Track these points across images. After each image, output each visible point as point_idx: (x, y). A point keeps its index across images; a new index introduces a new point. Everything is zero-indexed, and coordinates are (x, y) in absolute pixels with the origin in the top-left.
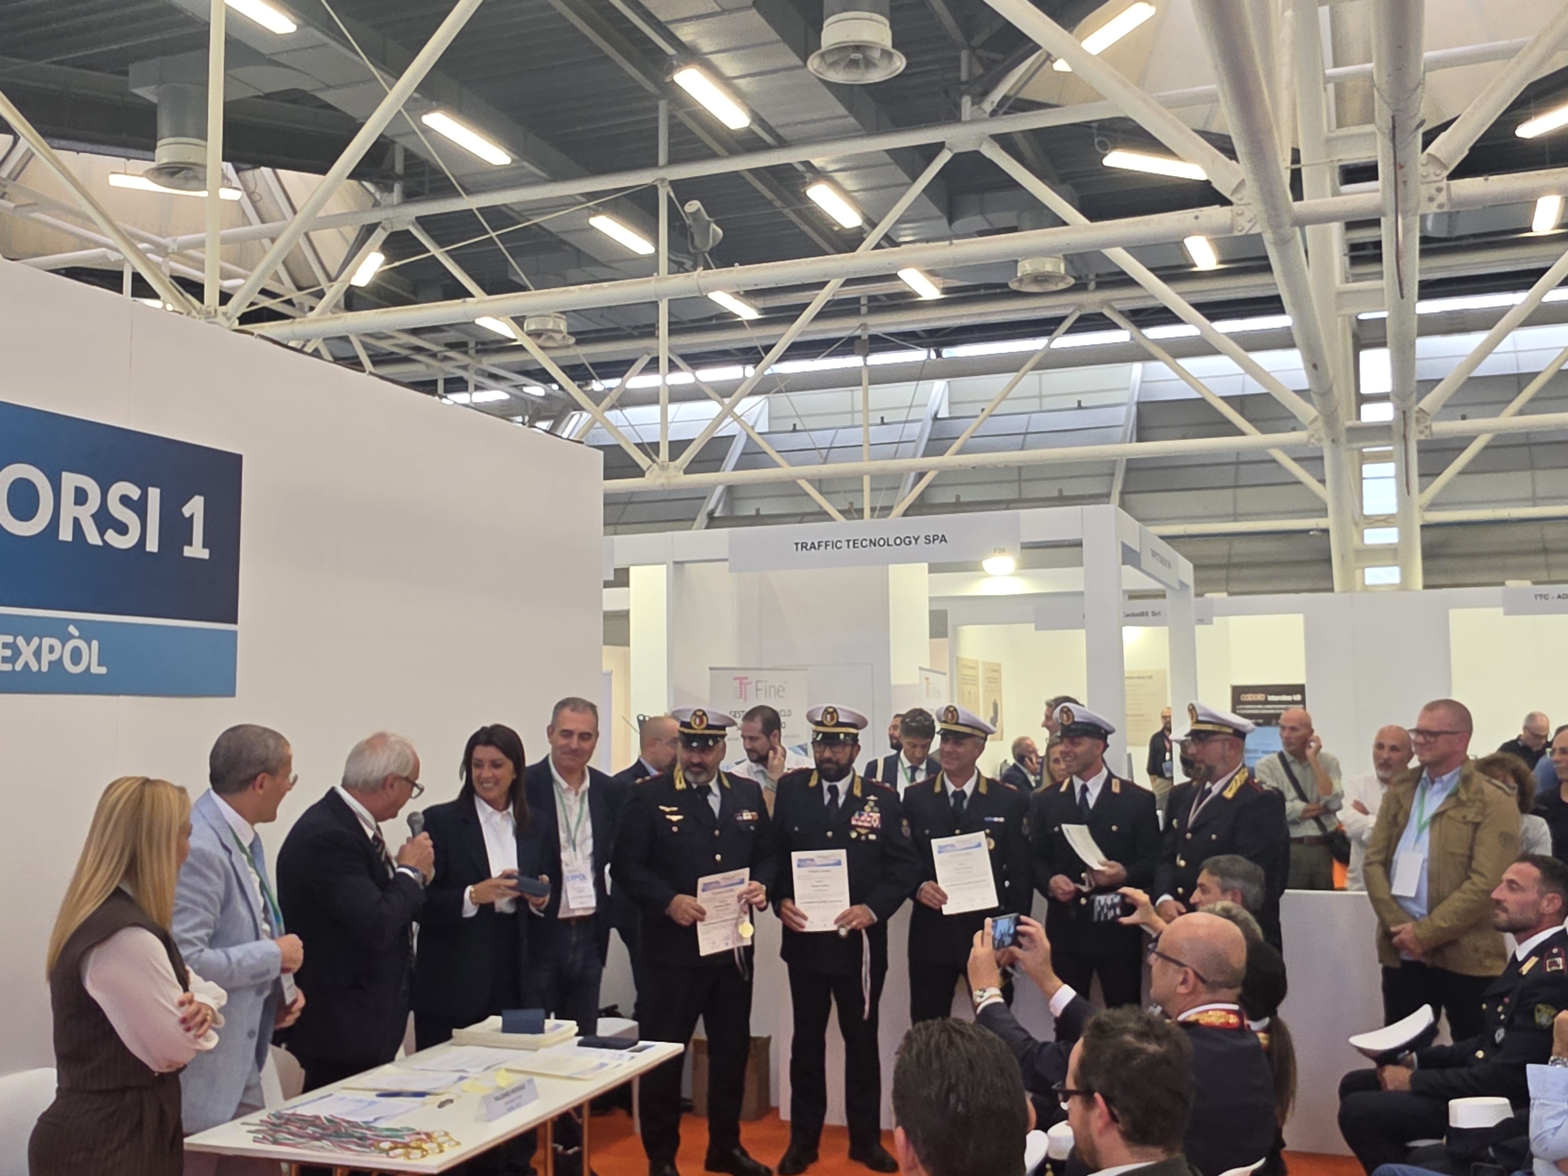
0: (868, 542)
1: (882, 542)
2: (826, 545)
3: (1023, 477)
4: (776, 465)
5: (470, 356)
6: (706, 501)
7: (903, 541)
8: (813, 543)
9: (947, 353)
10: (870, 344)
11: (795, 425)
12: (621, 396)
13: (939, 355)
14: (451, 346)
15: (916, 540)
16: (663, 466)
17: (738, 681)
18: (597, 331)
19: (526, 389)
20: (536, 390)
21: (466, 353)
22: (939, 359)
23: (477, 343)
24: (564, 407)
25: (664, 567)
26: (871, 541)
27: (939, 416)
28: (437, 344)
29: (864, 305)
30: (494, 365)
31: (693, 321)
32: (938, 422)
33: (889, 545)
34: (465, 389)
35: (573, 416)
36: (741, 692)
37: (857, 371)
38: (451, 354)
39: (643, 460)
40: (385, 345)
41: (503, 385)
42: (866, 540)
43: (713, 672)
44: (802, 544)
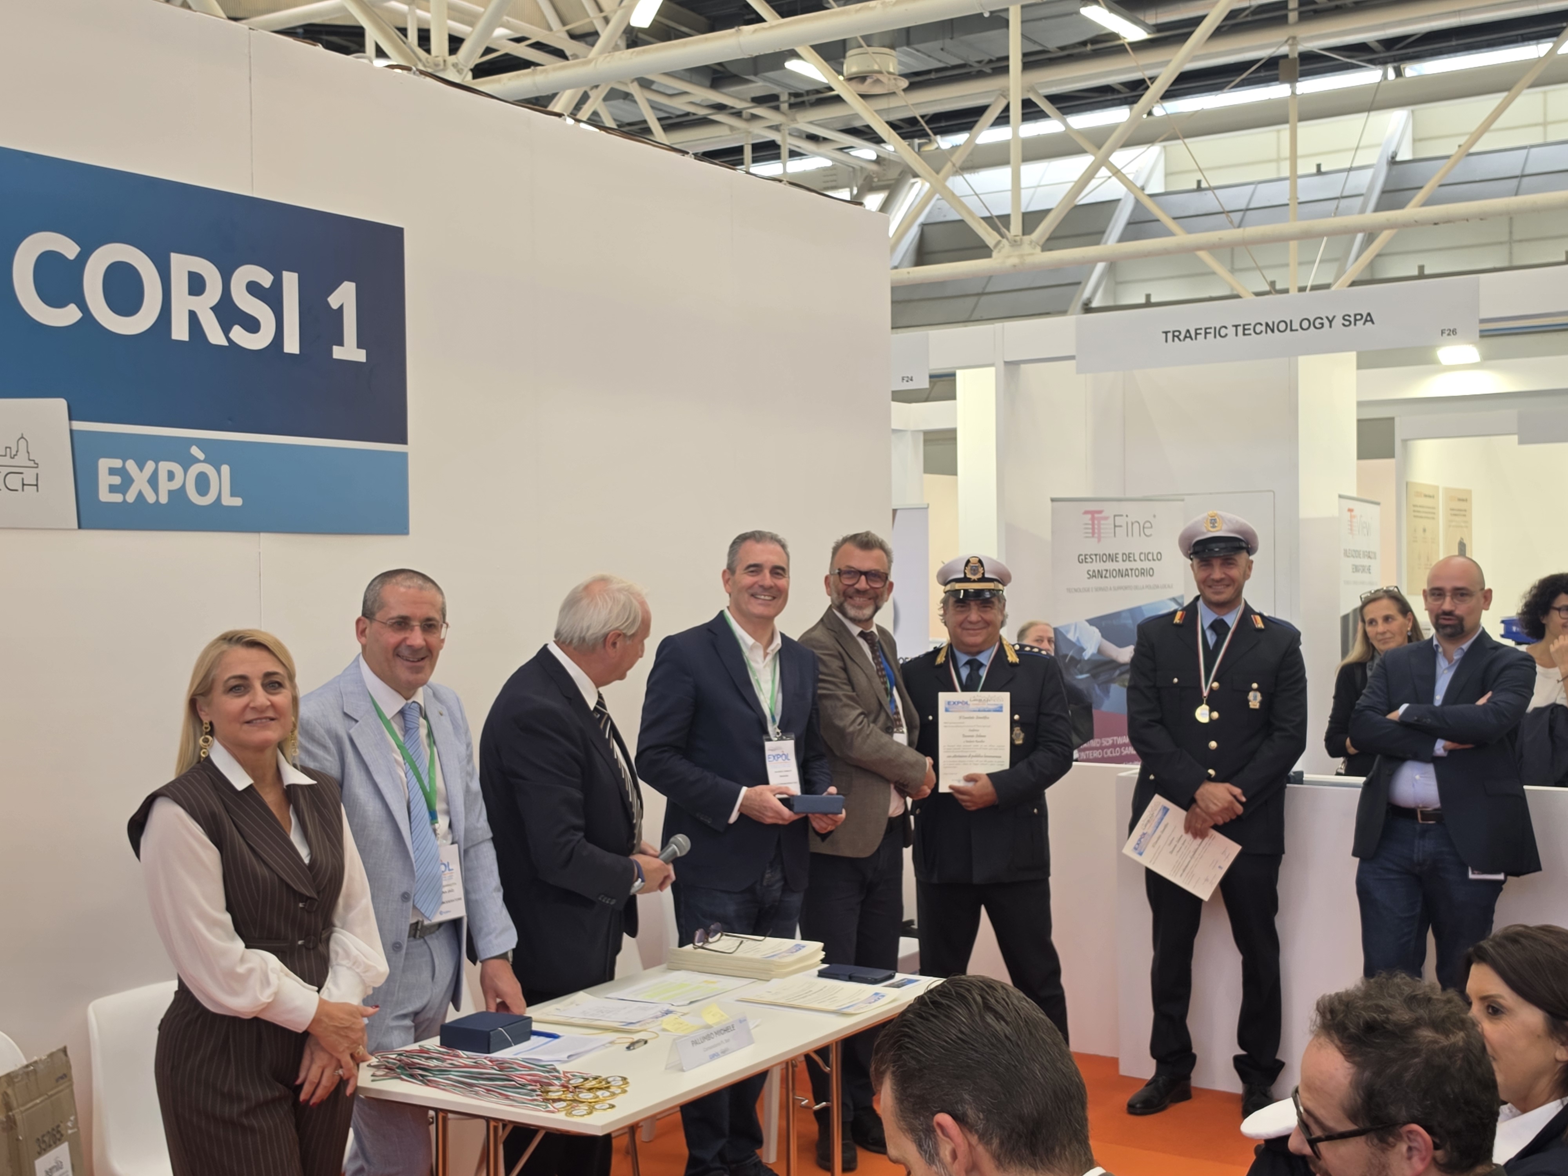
0: (1263, 328)
1: (1282, 326)
2: (1206, 333)
3: (1516, 237)
4: (1170, 233)
5: (783, 113)
6: (1081, 287)
7: (1312, 324)
8: (1188, 331)
9: (1412, 70)
10: (1301, 65)
11: (1199, 182)
12: (971, 154)
13: (1399, 73)
14: (759, 101)
15: (1330, 322)
16: (1015, 241)
17: (1089, 516)
18: (938, 70)
19: (854, 153)
20: (866, 152)
21: (777, 108)
22: (1400, 80)
23: (790, 94)
24: (900, 175)
25: (992, 370)
26: (1267, 324)
27: (1398, 159)
28: (745, 100)
29: (1293, 10)
30: (811, 123)
31: (1062, 48)
32: (1396, 167)
33: (1291, 330)
34: (777, 157)
35: (913, 184)
36: (1093, 529)
37: (1281, 103)
38: (759, 111)
39: (989, 234)
40: (680, 105)
41: (825, 148)
42: (1261, 324)
43: (1055, 504)
44: (1174, 332)
